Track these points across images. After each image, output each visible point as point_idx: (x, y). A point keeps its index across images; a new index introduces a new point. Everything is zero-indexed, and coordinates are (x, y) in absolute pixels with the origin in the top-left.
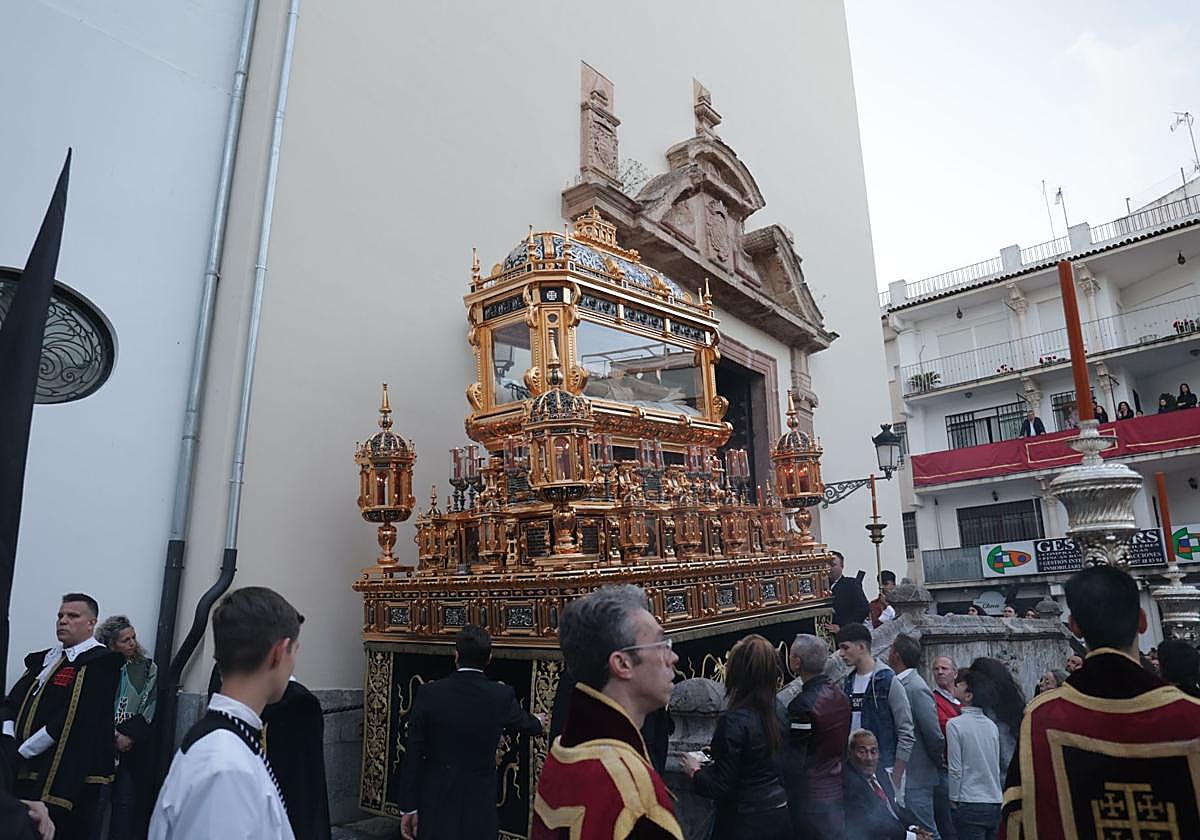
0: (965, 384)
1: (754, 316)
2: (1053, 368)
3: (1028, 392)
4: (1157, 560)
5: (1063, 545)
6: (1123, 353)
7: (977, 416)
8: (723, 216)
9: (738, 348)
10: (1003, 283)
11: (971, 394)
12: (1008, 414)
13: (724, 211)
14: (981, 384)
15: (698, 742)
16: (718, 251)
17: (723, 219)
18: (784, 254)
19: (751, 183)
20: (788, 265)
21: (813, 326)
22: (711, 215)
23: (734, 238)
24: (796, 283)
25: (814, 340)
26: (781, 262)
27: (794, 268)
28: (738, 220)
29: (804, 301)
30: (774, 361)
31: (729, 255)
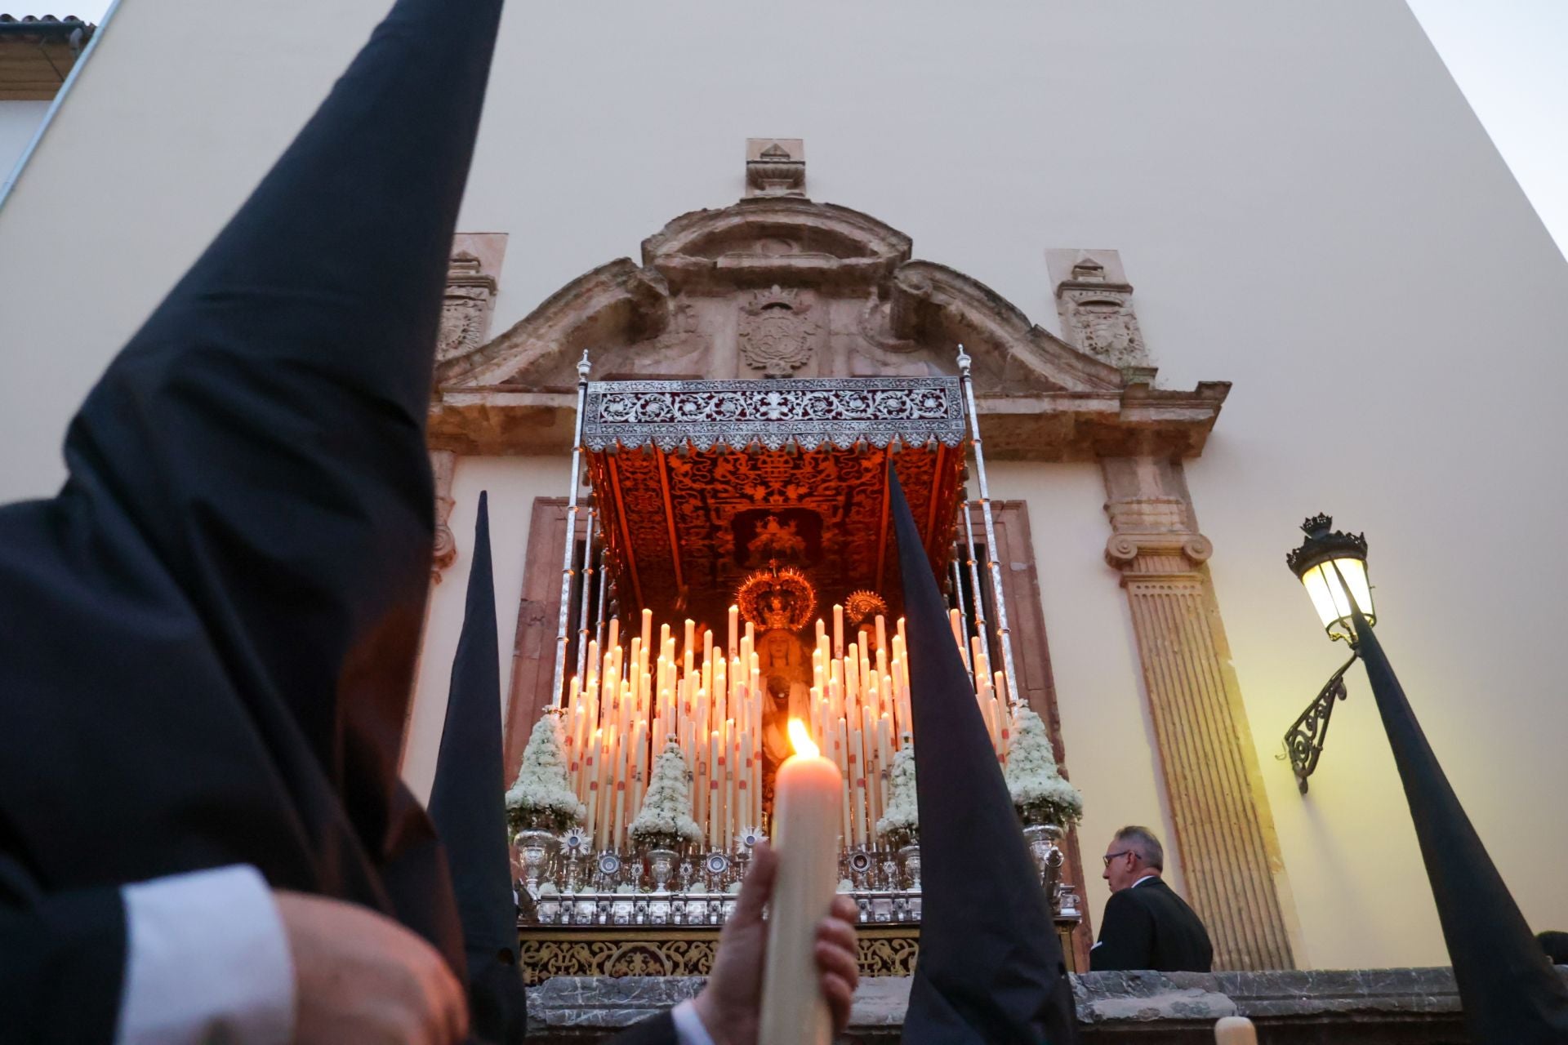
8: (789, 306)
13: (791, 297)
16: (764, 368)
17: (789, 312)
18: (966, 299)
19: (866, 225)
20: (985, 315)
21: (1098, 396)
22: (752, 317)
23: (854, 329)
24: (1016, 336)
25: (1130, 422)
26: (963, 316)
27: (999, 314)
28: (867, 296)
29: (1052, 359)
30: (1018, 506)
31: (804, 364)
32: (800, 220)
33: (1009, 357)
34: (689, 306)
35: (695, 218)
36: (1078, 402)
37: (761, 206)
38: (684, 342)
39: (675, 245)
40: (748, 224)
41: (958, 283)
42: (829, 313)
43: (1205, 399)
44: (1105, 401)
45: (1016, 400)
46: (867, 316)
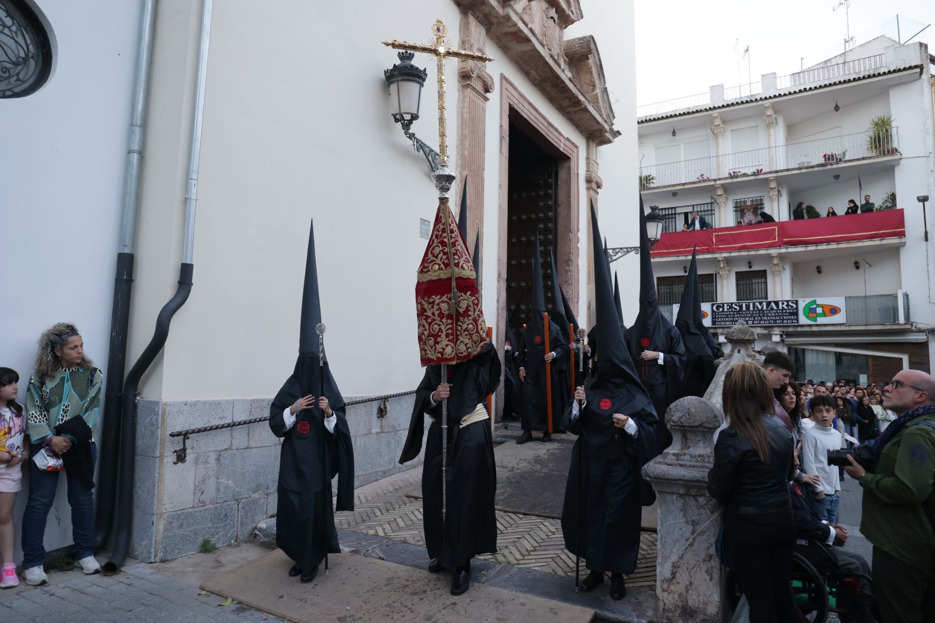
0: (674, 186)
1: (568, 110)
2: (739, 179)
3: (719, 195)
4: (794, 321)
5: (731, 307)
6: (790, 173)
7: (678, 210)
8: (554, 21)
9: (556, 134)
10: (710, 112)
11: (676, 193)
12: (705, 211)
13: (556, 16)
14: (686, 187)
15: (700, 453)
17: (554, 24)
18: (595, 61)
20: (596, 71)
22: (546, 17)
24: (600, 87)
26: (591, 66)
30: (578, 149)
43: (616, 135)
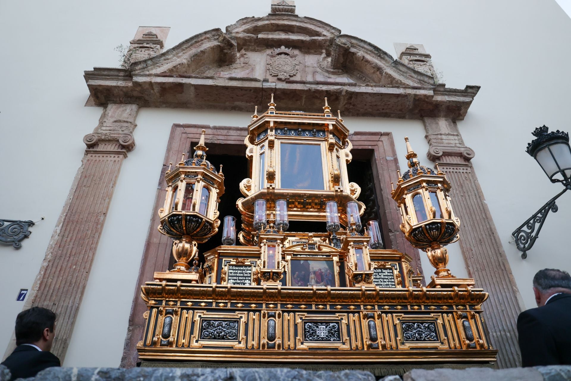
8: (288, 54)
13: (288, 50)
16: (277, 76)
17: (288, 56)
18: (365, 50)
19: (321, 25)
20: (373, 57)
21: (424, 89)
22: (272, 58)
23: (315, 65)
24: (387, 65)
25: (437, 101)
26: (364, 57)
27: (379, 56)
28: (321, 53)
29: (403, 73)
30: (387, 134)
31: (295, 75)
32: (294, 23)
33: (384, 74)
34: (246, 54)
35: (249, 20)
36: (415, 91)
37: (277, 17)
38: (243, 67)
39: (240, 29)
40: (271, 24)
41: (362, 44)
42: (305, 59)
43: (469, 93)
44: (427, 91)
45: (388, 88)
46: (321, 60)
